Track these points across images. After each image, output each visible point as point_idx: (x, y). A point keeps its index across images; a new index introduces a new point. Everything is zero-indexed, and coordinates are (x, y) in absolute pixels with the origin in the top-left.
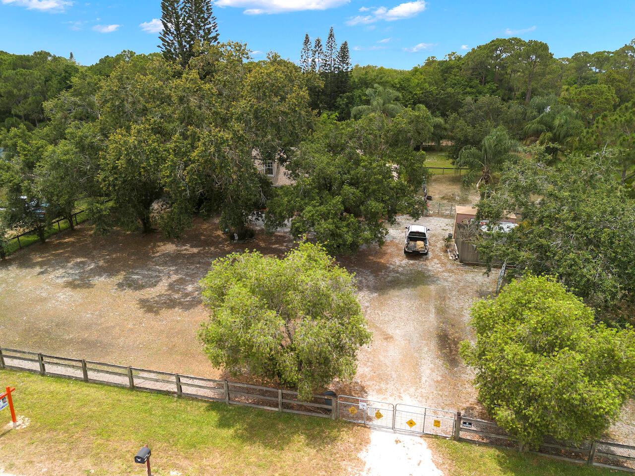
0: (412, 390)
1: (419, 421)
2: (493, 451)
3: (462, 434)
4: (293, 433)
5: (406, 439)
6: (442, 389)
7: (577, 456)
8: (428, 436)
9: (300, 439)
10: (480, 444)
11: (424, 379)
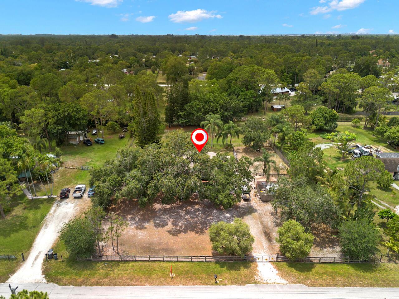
0: (263, 250)
1: (268, 259)
2: (285, 263)
3: (278, 260)
4: (240, 266)
5: (265, 263)
6: (270, 249)
7: (303, 261)
8: (270, 262)
9: (242, 268)
10: (282, 262)
11: (264, 247)
